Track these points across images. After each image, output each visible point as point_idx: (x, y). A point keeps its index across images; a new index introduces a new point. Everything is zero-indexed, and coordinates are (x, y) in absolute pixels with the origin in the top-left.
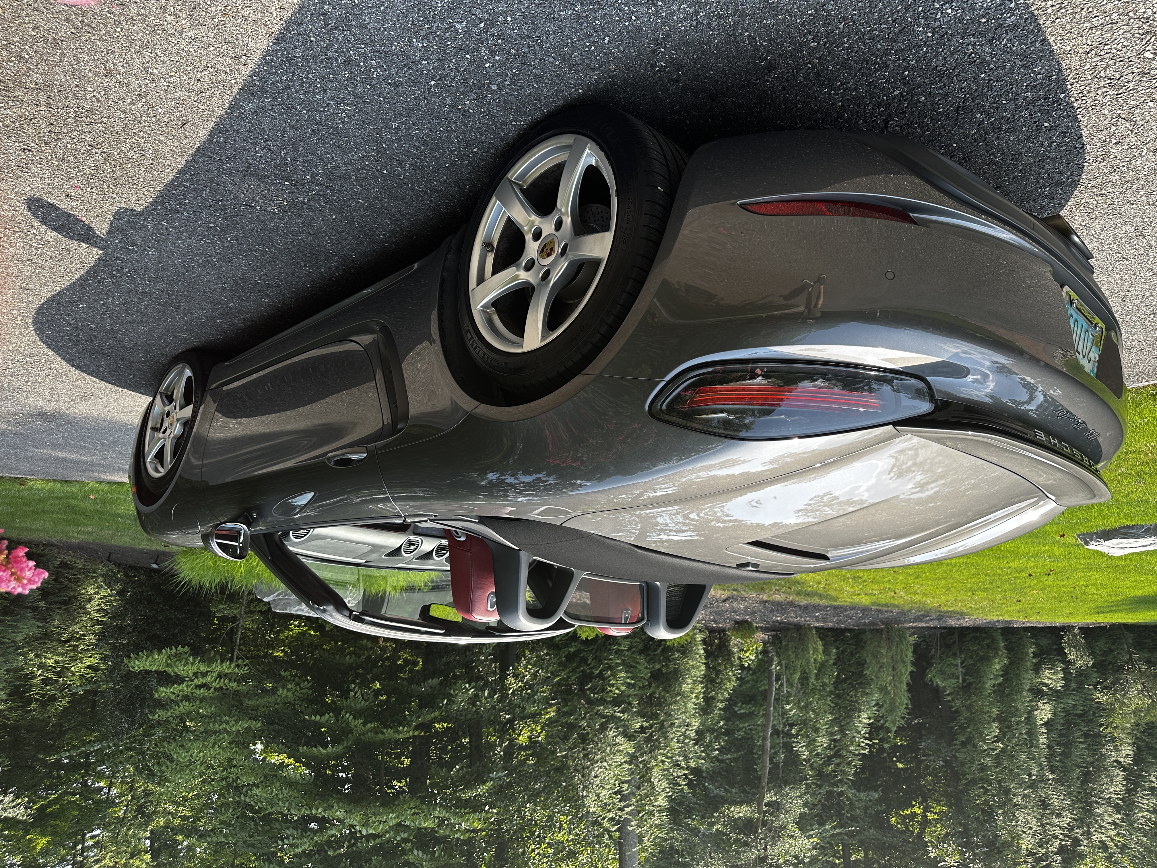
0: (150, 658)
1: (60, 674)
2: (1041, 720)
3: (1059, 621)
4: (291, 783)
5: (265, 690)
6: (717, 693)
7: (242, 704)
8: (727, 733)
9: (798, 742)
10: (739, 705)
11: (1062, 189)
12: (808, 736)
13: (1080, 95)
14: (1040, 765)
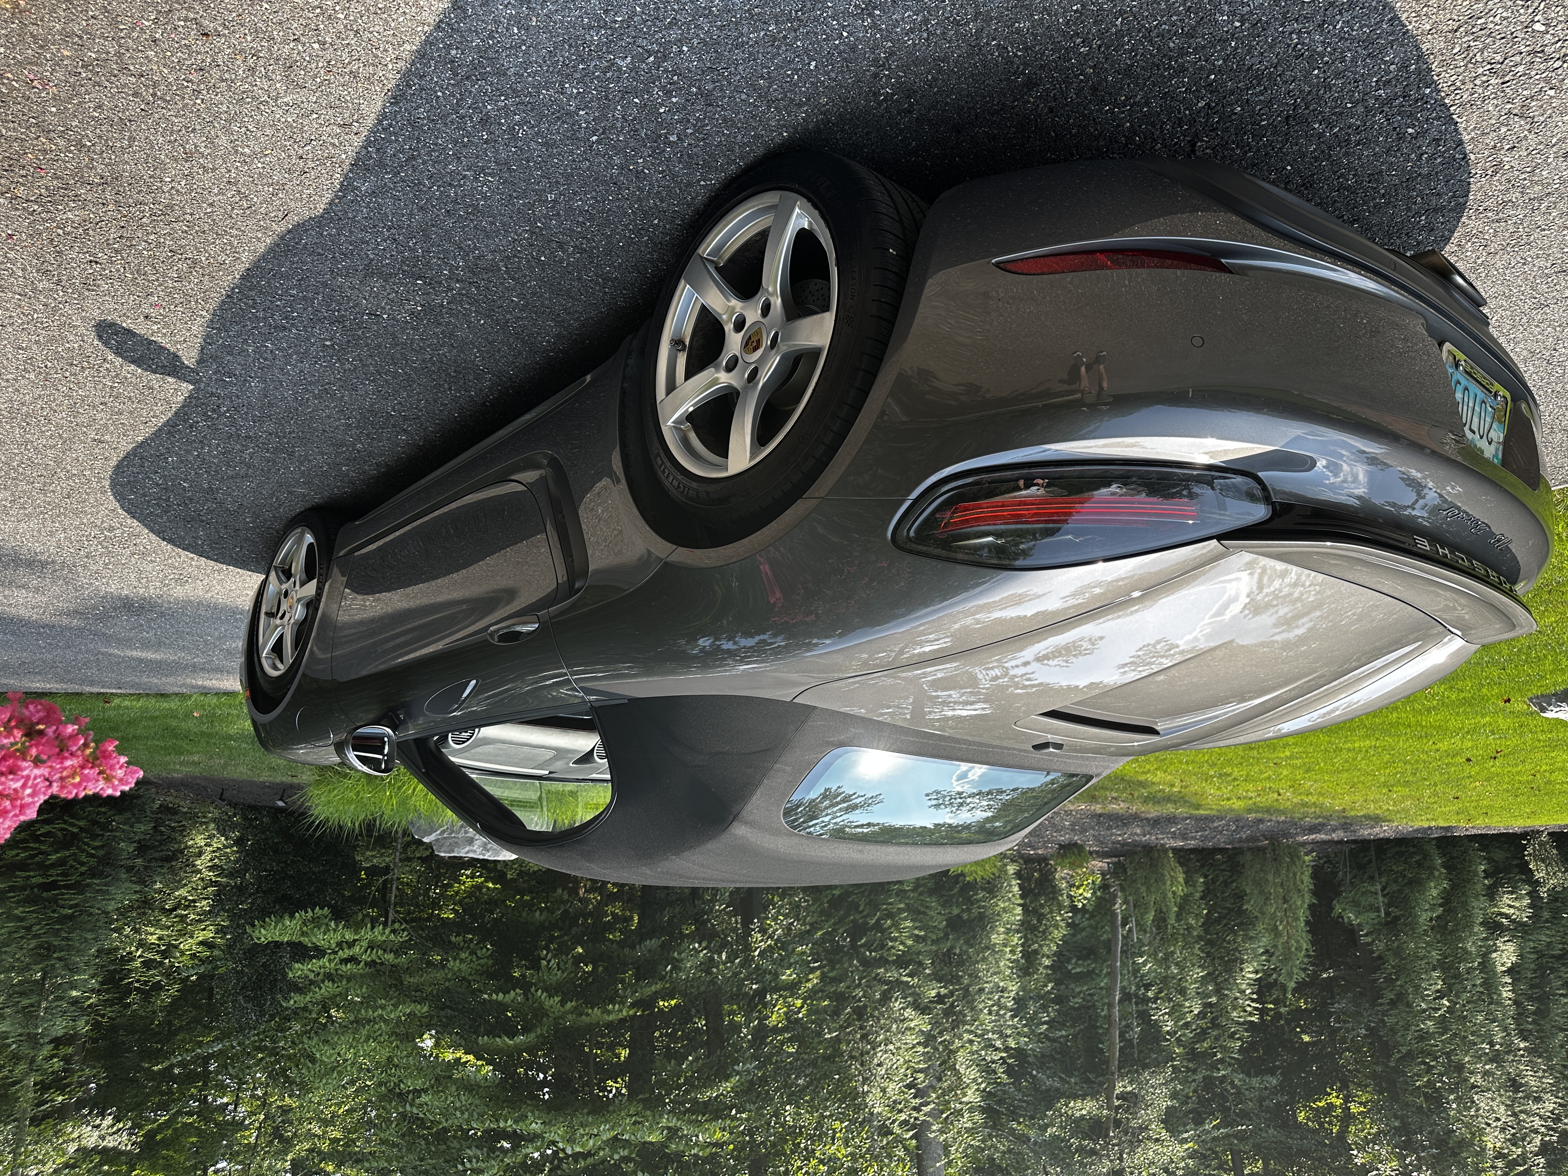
0: (280, 925)
1: (165, 954)
2: (1503, 965)
3: (1517, 824)
4: (470, 1087)
5: (430, 964)
6: (1041, 946)
7: (402, 984)
8: (1059, 1000)
9: (1157, 1008)
10: (1074, 961)
11: (1443, 216)
12: (1170, 1000)
13: (1452, 88)
14: (1505, 1029)
